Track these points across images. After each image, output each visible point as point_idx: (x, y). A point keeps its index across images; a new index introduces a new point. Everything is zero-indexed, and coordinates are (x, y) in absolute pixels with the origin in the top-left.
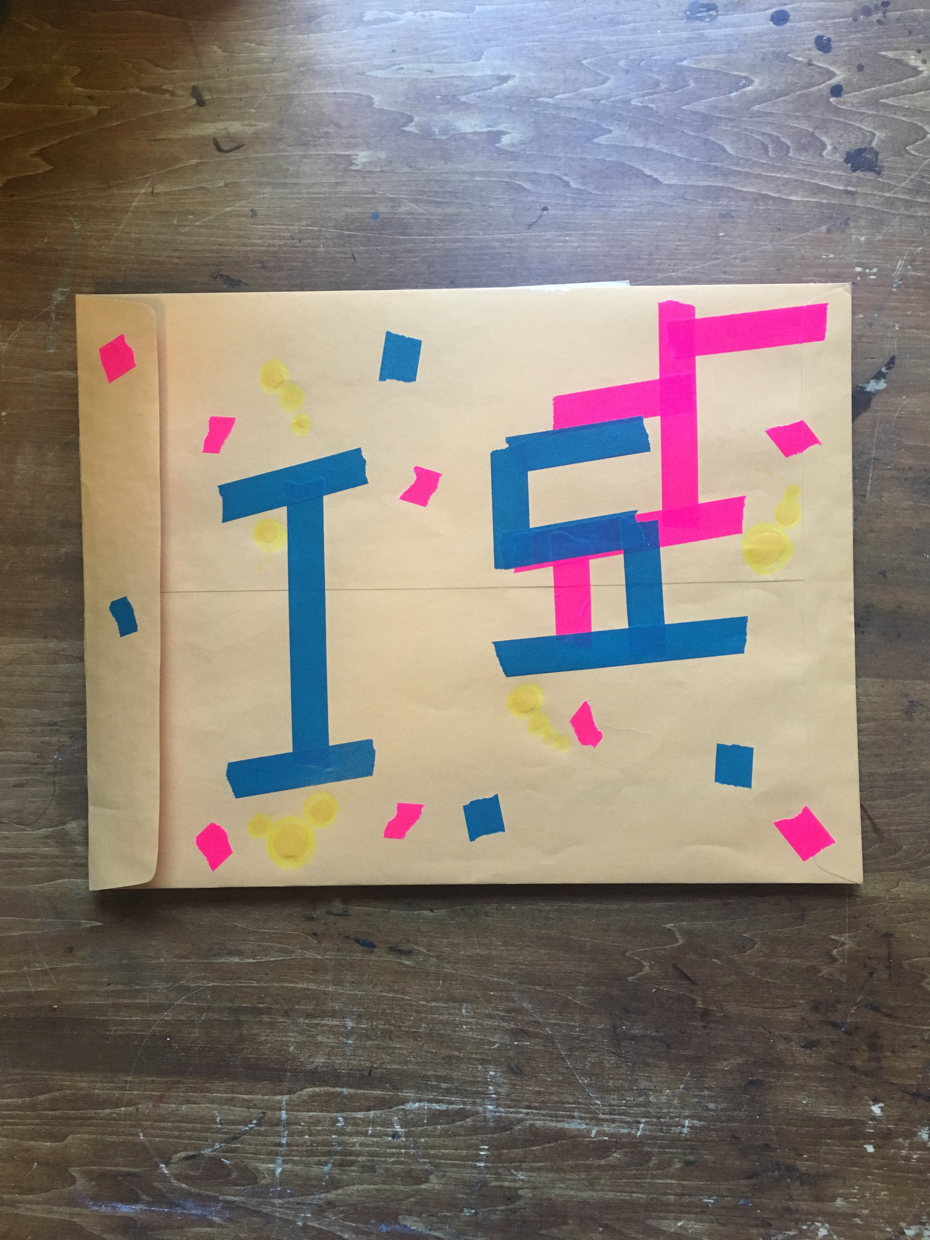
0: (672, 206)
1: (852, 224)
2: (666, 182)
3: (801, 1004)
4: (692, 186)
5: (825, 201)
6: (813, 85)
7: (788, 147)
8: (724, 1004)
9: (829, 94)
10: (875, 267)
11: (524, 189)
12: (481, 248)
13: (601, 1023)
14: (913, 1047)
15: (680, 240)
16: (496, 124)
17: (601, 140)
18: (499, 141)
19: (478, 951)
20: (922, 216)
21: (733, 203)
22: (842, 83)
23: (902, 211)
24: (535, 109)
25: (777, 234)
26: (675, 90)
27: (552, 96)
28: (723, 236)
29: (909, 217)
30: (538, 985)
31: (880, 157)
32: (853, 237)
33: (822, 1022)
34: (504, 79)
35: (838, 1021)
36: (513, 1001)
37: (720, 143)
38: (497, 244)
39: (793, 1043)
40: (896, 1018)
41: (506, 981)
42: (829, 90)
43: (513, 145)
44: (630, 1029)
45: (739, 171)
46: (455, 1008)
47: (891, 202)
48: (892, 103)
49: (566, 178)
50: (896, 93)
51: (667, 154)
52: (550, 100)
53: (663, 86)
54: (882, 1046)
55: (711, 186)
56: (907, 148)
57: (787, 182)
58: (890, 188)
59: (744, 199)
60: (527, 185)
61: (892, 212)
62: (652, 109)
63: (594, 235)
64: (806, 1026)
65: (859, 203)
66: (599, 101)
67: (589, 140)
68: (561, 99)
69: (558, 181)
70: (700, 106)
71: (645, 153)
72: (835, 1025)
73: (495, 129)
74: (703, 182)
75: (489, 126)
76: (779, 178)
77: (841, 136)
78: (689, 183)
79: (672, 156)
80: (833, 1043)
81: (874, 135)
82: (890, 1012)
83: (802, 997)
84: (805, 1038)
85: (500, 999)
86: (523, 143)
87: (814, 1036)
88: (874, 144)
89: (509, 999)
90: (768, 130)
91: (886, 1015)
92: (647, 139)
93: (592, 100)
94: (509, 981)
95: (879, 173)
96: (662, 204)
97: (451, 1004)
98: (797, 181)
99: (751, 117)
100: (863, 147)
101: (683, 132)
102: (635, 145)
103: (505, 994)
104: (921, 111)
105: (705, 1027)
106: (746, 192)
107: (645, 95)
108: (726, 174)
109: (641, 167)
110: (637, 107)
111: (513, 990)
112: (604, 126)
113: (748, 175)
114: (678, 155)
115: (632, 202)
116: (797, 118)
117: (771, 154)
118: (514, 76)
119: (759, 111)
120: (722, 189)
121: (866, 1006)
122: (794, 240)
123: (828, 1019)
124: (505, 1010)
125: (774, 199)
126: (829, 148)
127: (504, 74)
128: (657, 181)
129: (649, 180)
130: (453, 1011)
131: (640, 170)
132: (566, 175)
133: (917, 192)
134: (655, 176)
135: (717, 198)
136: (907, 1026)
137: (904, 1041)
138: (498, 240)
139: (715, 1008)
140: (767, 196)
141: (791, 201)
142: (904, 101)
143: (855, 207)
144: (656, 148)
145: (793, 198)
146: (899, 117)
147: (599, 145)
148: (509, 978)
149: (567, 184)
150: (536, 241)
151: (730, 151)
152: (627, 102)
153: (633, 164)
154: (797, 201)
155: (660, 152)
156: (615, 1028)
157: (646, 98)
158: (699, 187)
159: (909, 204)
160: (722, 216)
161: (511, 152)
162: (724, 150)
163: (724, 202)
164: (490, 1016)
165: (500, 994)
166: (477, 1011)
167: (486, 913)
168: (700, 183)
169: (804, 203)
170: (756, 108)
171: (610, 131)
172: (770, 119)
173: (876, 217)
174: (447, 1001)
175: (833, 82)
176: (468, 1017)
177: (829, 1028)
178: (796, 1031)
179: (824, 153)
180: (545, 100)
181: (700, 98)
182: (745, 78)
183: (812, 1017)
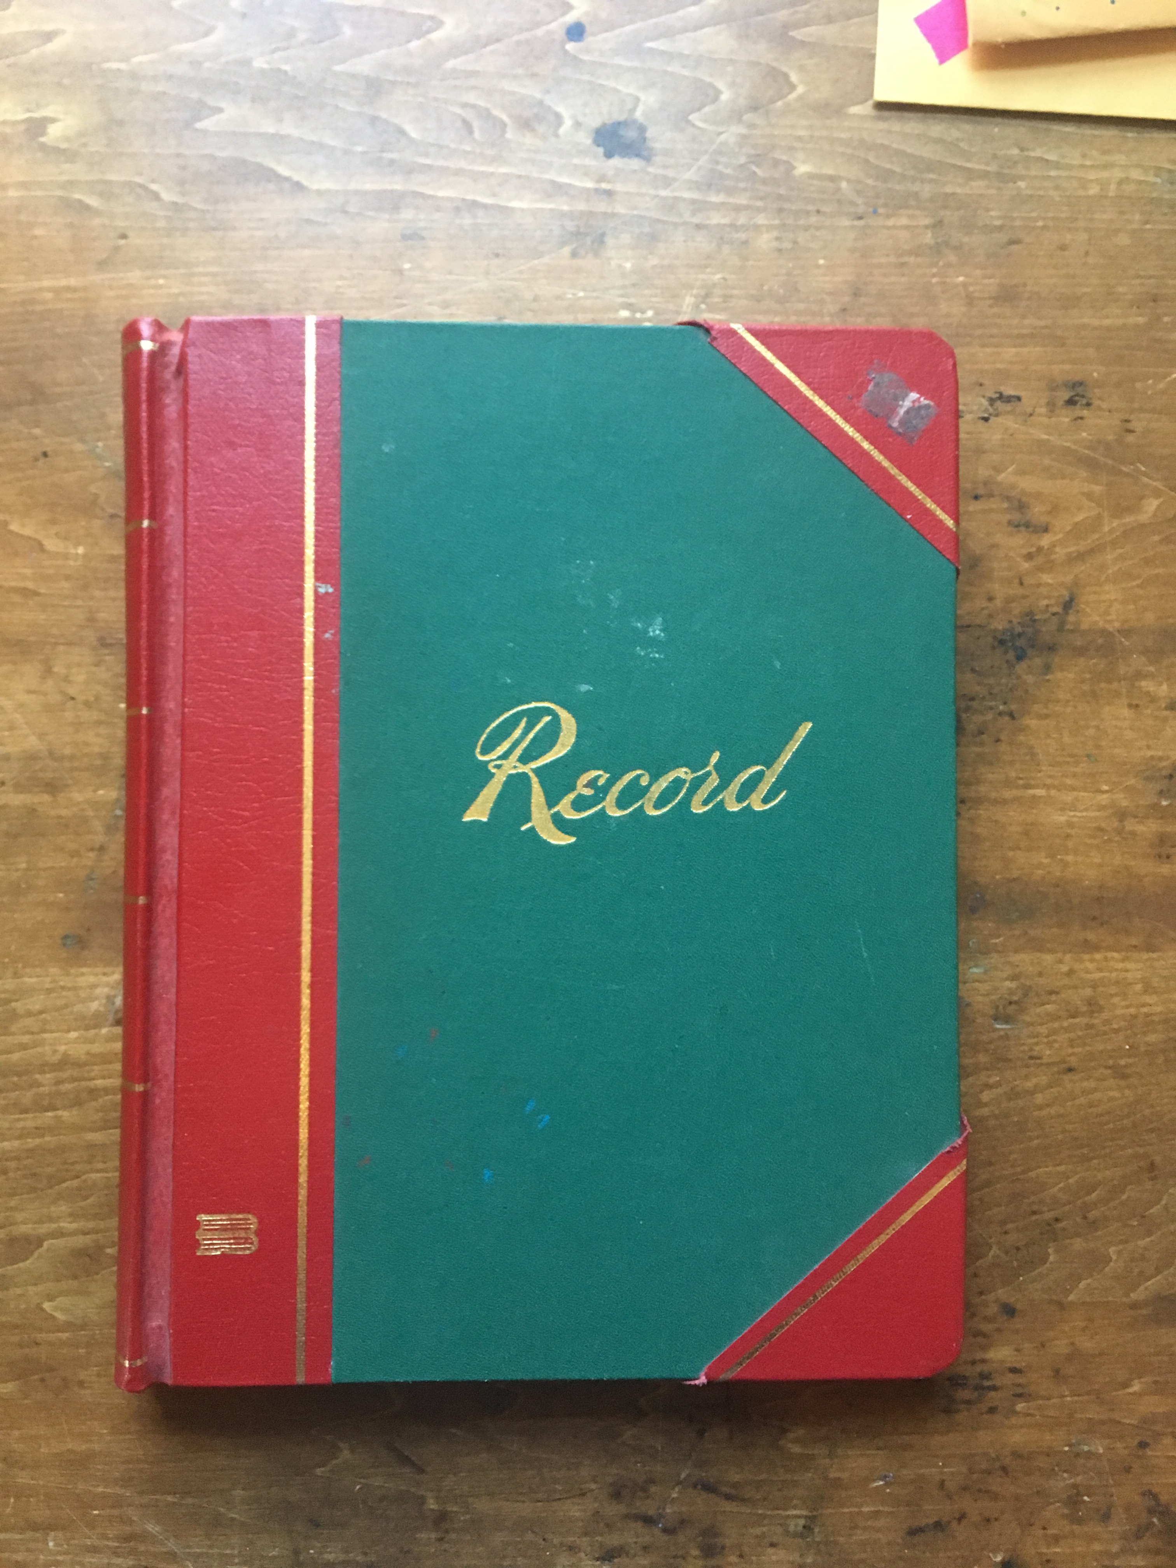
0: (326, 224)
1: (610, 241)
2: (315, 187)
3: (593, 1490)
4: (356, 192)
5: (566, 208)
6: (538, 25)
7: (504, 125)
8: (470, 1500)
9: (565, 38)
10: (650, 308)
11: (87, 208)
12: (23, 303)
13: (274, 1547)
14: (772, 1545)
15: (341, 278)
16: (39, 106)
17: (206, 124)
18: (43, 133)
19: (70, 1446)
20: (718, 225)
21: (422, 216)
22: (584, 20)
23: (687, 217)
24: (99, 81)
25: (496, 261)
26: (320, 41)
27: (126, 59)
28: (410, 269)
29: (698, 227)
30: (169, 1493)
31: (648, 134)
32: (614, 263)
33: (627, 1516)
34: (49, 37)
35: (651, 1512)
36: (131, 1522)
37: (397, 121)
38: (49, 296)
39: (582, 1555)
40: (743, 1500)
41: (119, 1491)
42: (564, 31)
43: (67, 139)
44: (321, 1553)
45: (428, 165)
46: (36, 1540)
47: (671, 205)
48: (662, 48)
49: (154, 187)
50: (668, 33)
51: (313, 143)
52: (123, 66)
53: (302, 36)
54: (723, 1548)
55: (385, 191)
56: (691, 117)
57: (507, 177)
58: (667, 182)
59: (438, 209)
60: (93, 201)
61: (671, 219)
62: (286, 73)
63: (204, 275)
64: (602, 1525)
65: (620, 209)
66: (200, 63)
67: (188, 124)
68: (141, 63)
69: (139, 190)
70: (364, 65)
71: (277, 141)
72: (648, 1521)
73: (37, 115)
74: (371, 183)
75: (29, 111)
76: (492, 174)
77: (586, 105)
78: (352, 186)
79: (321, 146)
80: (645, 1548)
81: (637, 100)
82: (733, 1492)
83: (594, 1480)
84: (601, 1545)
85: (110, 1521)
86: (81, 134)
87: (613, 1540)
88: (638, 115)
89: (124, 1520)
90: (471, 98)
91: (729, 1497)
92: (280, 120)
93: (191, 62)
94: (123, 1491)
95: (648, 159)
96: (309, 221)
97: (29, 1535)
98: (520, 177)
99: (442, 80)
100: (622, 118)
101: (337, 107)
102: (262, 130)
103: (115, 1512)
104: (710, 59)
105: (441, 1540)
106: (442, 198)
107: (274, 51)
108: (409, 171)
109: (273, 165)
110: (262, 72)
111: (129, 1505)
112: (211, 102)
113: (444, 170)
114: (332, 143)
115: (262, 220)
116: (516, 77)
117: (477, 135)
118: (63, 32)
119: (454, 70)
120: (403, 195)
121: (695, 1486)
122: (521, 272)
123: (634, 1511)
124: (117, 1538)
125: (485, 206)
126: (568, 123)
127: (48, 27)
128: (298, 187)
129: (286, 185)
130: (32, 1546)
131: (272, 170)
132: (153, 181)
133: (709, 186)
134: (296, 177)
135: (396, 208)
136: (760, 1512)
137: (757, 1537)
138: (50, 289)
139: (455, 1509)
140: (475, 203)
141: (513, 209)
142: (683, 44)
143: (613, 215)
144: (295, 133)
145: (515, 204)
146: (674, 68)
147: (204, 132)
148: (122, 1486)
149: (156, 197)
150: (111, 288)
151: (414, 134)
152: (246, 62)
153: (259, 160)
154: (522, 210)
155: (302, 139)
156: (296, 1552)
157: (276, 55)
158: (366, 193)
159: (698, 206)
160: (405, 237)
161: (64, 150)
162: (402, 132)
163: (407, 214)
164: (94, 1550)
165: (108, 1511)
166: (72, 1542)
167: (81, 1384)
168: (368, 187)
169: (534, 213)
170: (451, 64)
171: (220, 110)
172: (472, 82)
173: (647, 230)
174: (22, 1530)
175: (571, 18)
176: (59, 1553)
177: (639, 1525)
178: (586, 1534)
179: (562, 131)
180: (115, 65)
181: (360, 53)
182: (431, 18)
183: (613, 1510)
